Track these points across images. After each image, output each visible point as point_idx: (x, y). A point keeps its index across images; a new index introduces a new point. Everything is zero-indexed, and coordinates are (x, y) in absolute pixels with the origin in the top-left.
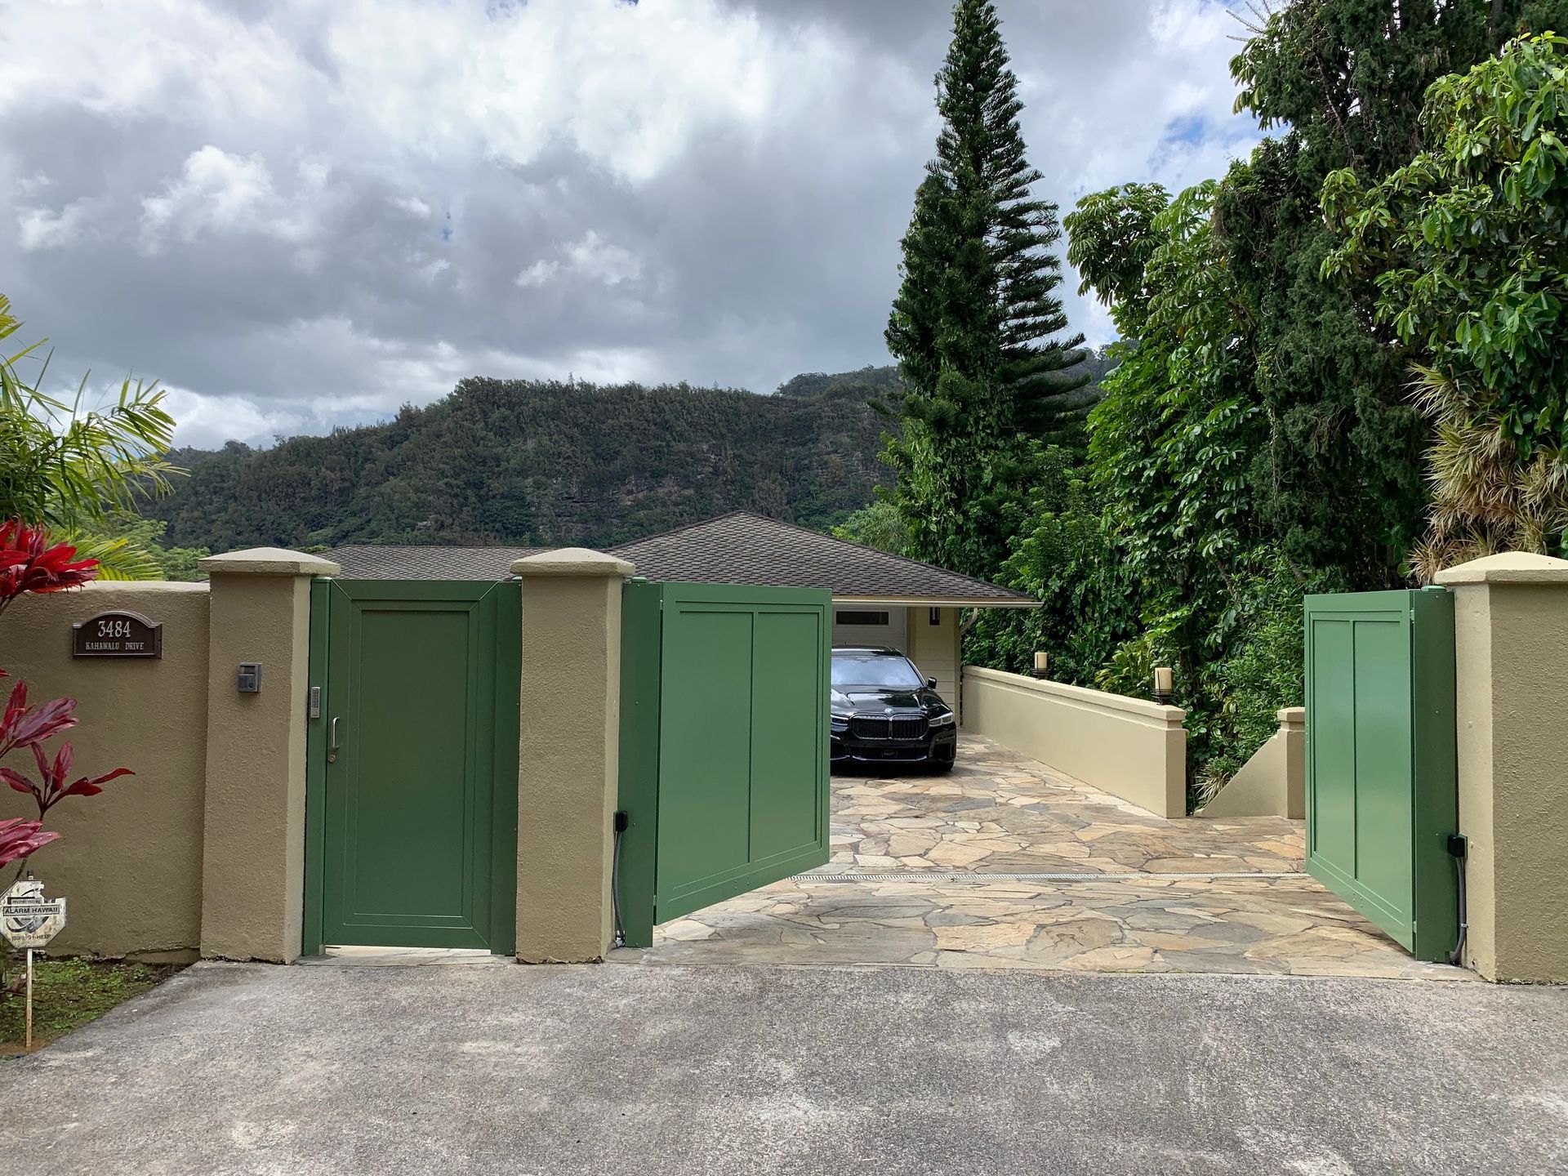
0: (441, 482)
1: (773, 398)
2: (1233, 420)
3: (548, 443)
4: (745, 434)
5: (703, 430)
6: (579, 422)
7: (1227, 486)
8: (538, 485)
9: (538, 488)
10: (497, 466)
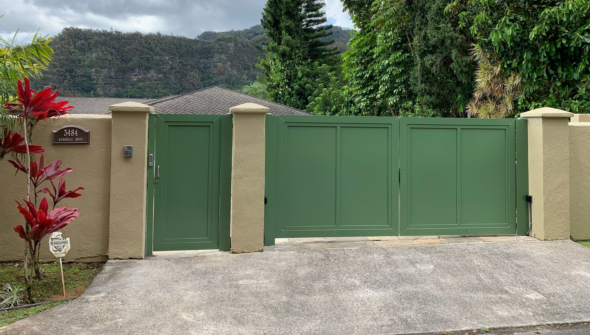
0: (55, 70)
1: (195, 40)
2: (400, 58)
3: (101, 54)
4: (184, 54)
5: (166, 51)
6: (115, 46)
7: (397, 81)
8: (97, 72)
9: (97, 73)
10: (79, 64)
